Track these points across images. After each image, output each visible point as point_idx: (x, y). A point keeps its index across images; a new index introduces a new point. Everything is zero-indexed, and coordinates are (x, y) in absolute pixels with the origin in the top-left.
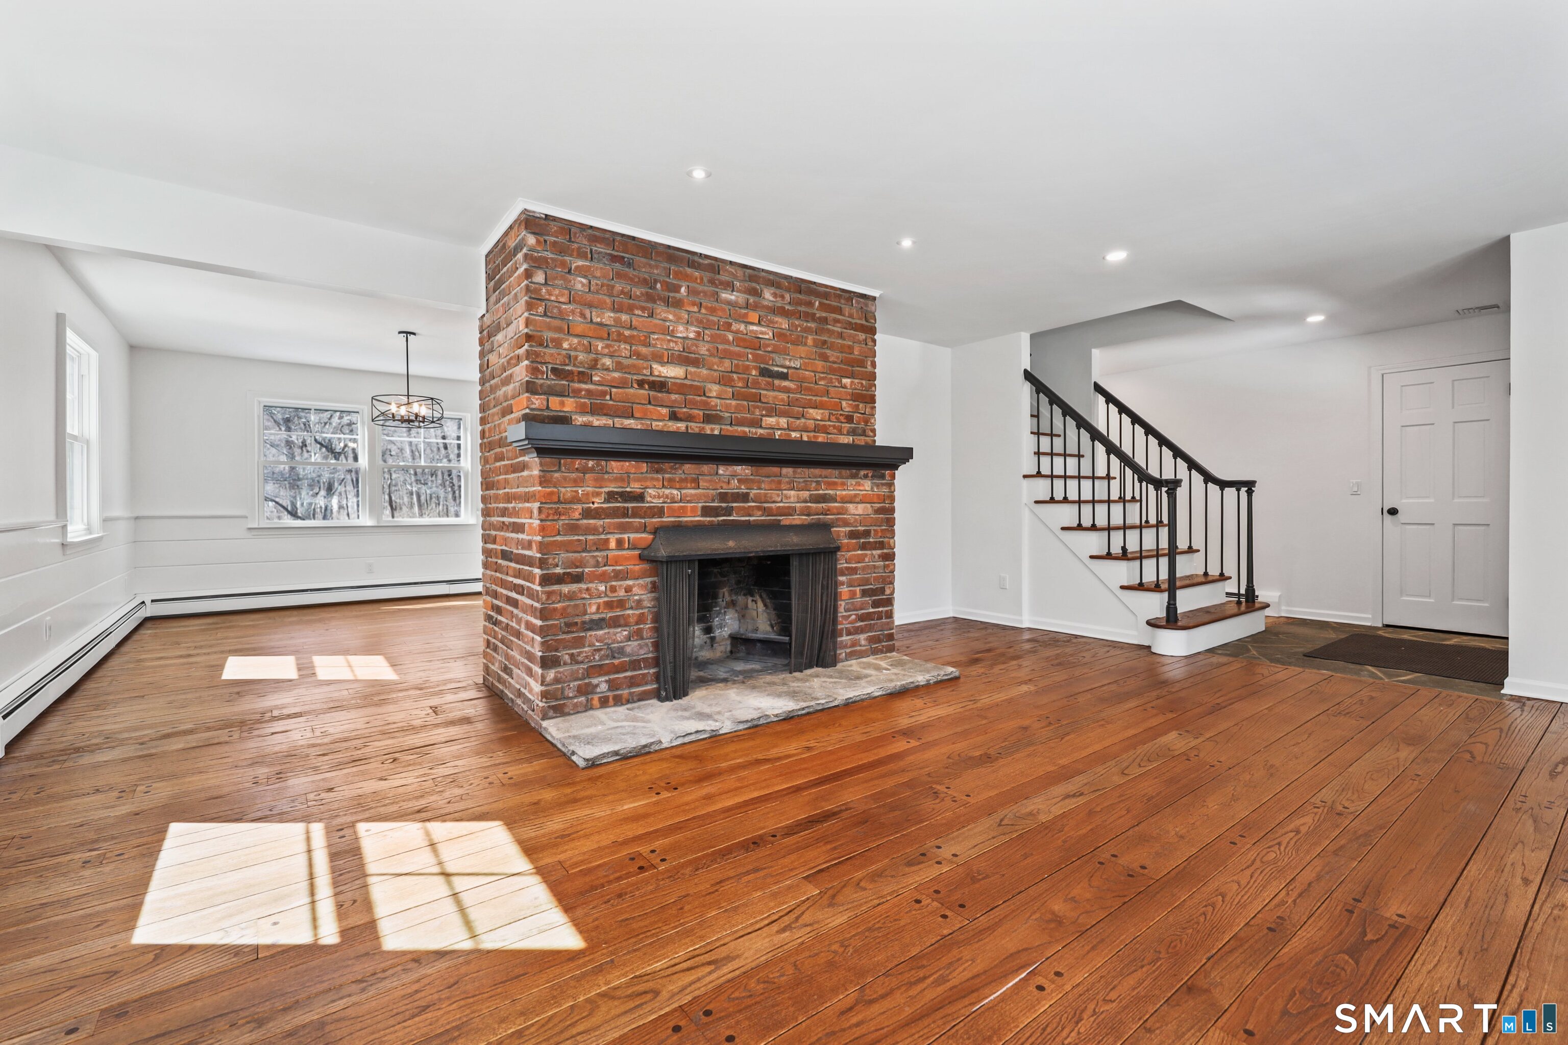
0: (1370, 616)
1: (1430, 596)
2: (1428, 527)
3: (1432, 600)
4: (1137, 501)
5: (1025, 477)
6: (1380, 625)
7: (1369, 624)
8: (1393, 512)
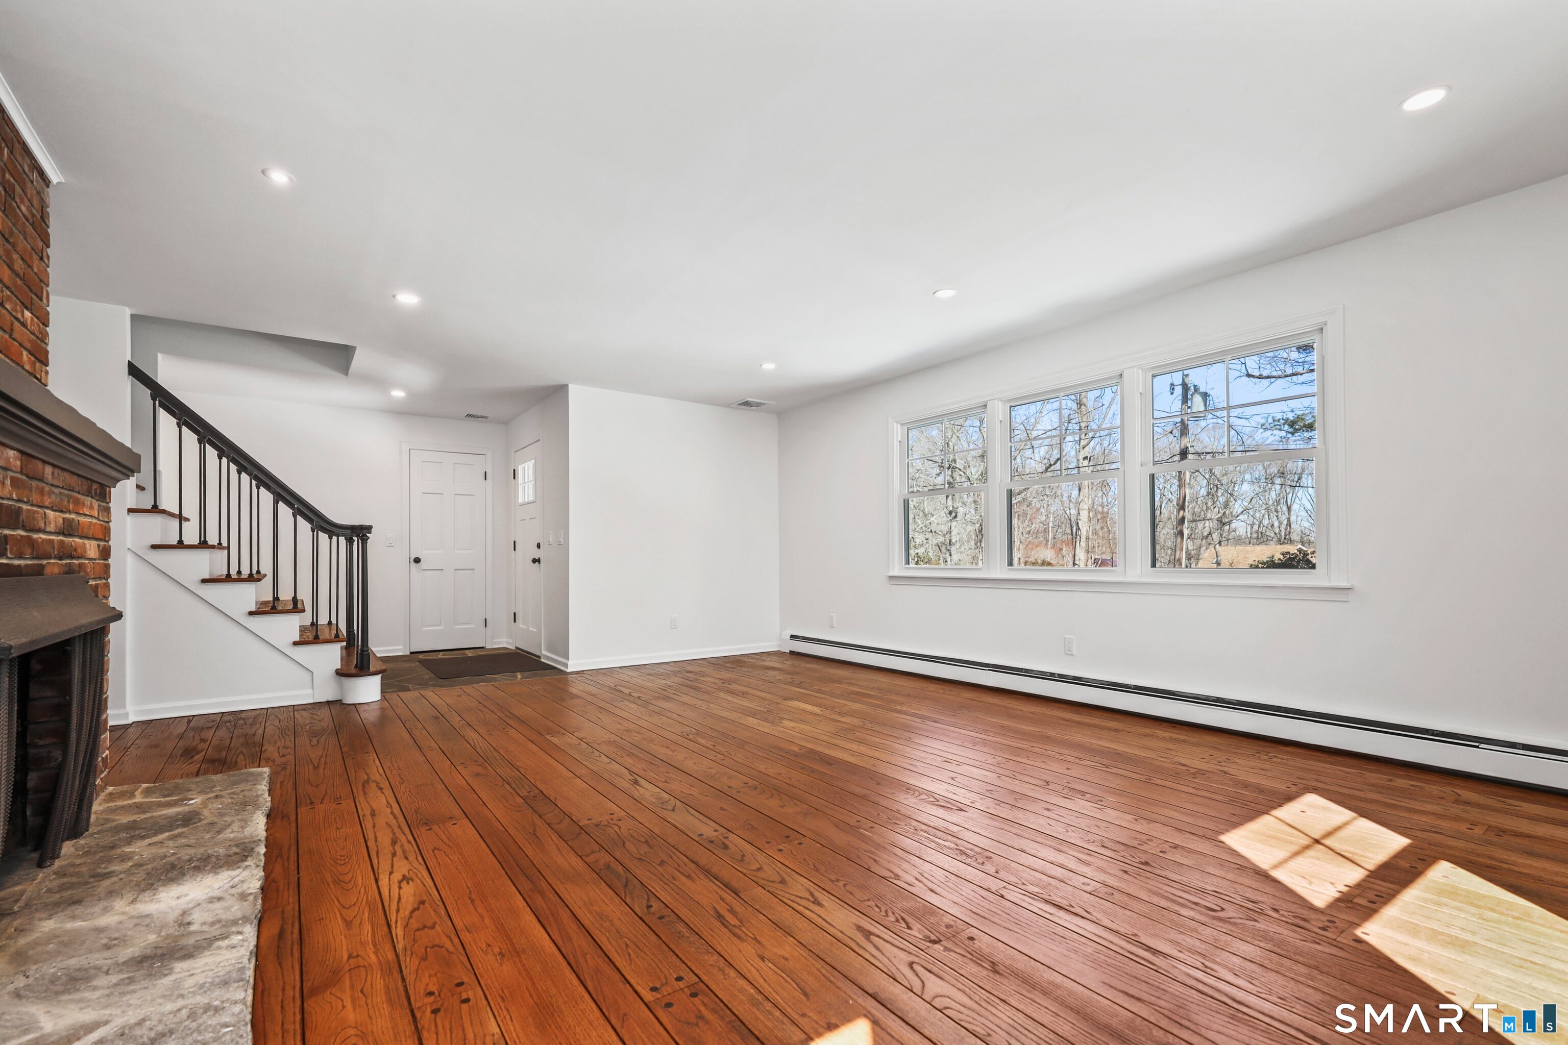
0: (401, 647)
1: (440, 625)
2: (439, 572)
3: (442, 628)
4: (223, 548)
5: (130, 511)
6: (409, 653)
7: (401, 654)
8: (417, 560)
